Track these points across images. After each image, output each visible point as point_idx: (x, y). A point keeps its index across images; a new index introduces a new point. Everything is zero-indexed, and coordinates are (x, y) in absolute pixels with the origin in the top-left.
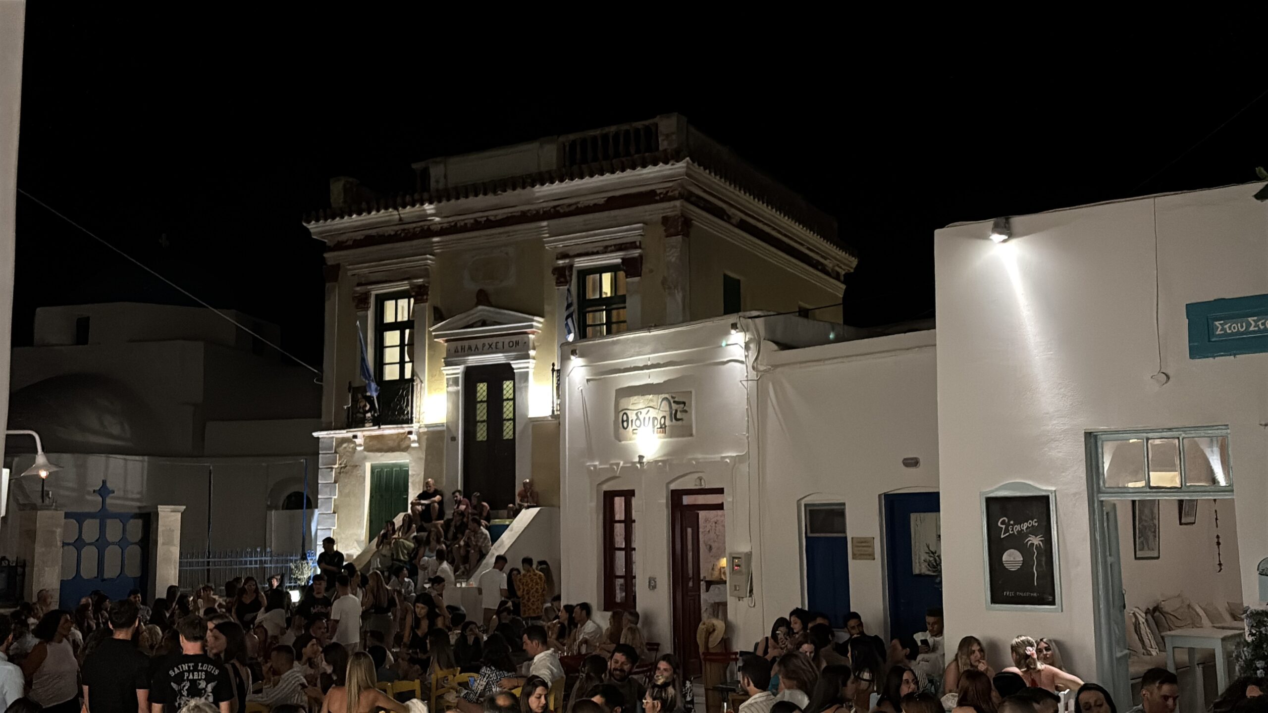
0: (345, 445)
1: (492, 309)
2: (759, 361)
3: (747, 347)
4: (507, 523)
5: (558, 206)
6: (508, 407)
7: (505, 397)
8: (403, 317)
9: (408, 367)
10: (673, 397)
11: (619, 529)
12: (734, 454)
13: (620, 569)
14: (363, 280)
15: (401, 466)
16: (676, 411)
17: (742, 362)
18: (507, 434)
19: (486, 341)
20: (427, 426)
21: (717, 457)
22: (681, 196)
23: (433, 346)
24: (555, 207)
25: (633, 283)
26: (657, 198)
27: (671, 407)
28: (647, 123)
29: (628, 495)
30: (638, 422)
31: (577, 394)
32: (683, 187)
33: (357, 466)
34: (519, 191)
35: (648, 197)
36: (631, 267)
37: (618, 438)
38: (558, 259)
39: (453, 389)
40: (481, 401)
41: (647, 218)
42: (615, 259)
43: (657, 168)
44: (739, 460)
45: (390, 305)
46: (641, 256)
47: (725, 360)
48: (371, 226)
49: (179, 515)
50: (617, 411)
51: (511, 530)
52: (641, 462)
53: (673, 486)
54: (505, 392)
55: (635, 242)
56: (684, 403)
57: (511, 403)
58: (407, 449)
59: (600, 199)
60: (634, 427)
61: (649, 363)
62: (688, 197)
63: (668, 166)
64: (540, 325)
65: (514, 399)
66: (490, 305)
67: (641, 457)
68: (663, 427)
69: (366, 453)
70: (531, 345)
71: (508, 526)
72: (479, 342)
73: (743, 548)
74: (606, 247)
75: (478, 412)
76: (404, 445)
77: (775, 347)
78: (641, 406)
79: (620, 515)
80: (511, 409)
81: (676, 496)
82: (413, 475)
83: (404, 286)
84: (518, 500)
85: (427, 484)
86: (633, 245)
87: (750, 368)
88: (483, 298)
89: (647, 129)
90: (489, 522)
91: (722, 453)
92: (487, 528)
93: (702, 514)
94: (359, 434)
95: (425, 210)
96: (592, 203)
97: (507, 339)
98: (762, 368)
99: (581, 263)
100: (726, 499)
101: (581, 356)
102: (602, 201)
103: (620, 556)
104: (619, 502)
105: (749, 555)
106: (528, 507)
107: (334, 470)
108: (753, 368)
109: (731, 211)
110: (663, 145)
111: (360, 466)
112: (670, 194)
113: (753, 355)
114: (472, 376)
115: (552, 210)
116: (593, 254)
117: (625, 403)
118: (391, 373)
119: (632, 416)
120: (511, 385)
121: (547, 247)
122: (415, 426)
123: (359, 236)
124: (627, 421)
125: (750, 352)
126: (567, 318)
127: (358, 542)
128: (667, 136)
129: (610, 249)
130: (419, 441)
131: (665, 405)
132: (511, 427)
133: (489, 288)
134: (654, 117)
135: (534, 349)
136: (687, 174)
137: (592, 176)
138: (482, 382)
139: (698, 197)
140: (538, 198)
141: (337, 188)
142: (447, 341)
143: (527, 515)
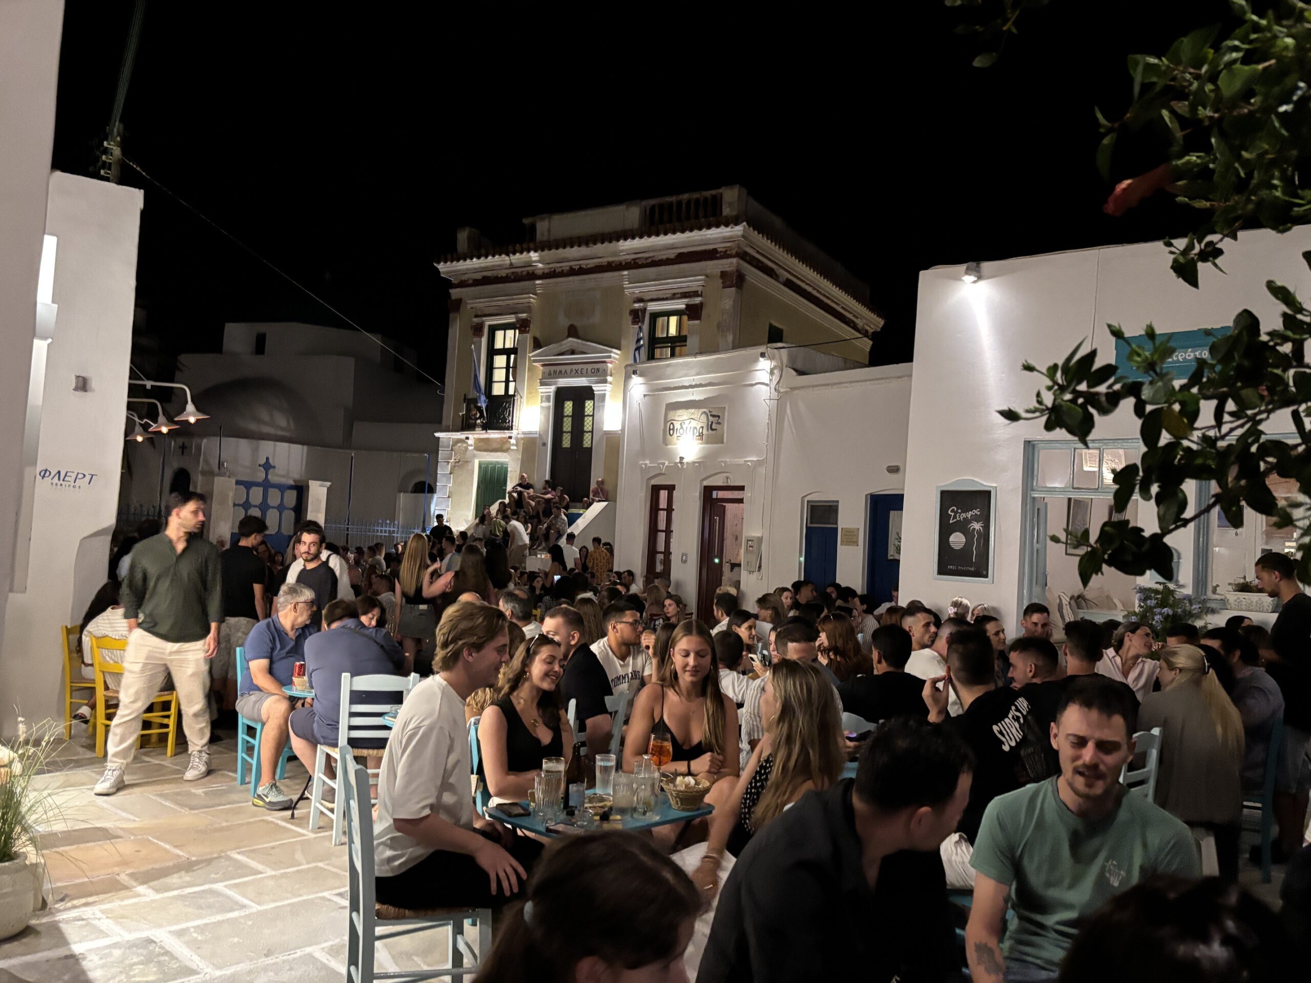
0: (459, 444)
1: (579, 341)
2: (780, 384)
3: (772, 373)
4: (581, 512)
5: (638, 258)
6: (588, 421)
7: (586, 414)
8: (509, 345)
9: (512, 385)
10: (710, 411)
11: (662, 515)
12: (755, 459)
13: (661, 547)
14: (479, 313)
15: (502, 464)
16: (712, 422)
17: (767, 385)
18: (587, 443)
19: (574, 367)
20: (524, 433)
21: (741, 461)
22: (737, 255)
23: (531, 369)
24: (634, 259)
25: (694, 325)
26: (718, 255)
27: (708, 419)
28: (713, 192)
29: (671, 488)
30: (681, 430)
31: (636, 406)
32: (739, 247)
33: (468, 462)
34: (606, 244)
35: (710, 255)
36: (693, 312)
37: (666, 442)
38: (635, 302)
39: (545, 404)
40: (567, 416)
41: (708, 271)
42: (680, 305)
43: (718, 230)
44: (759, 463)
45: (499, 334)
46: (701, 304)
47: (754, 382)
48: (486, 269)
49: (325, 490)
50: (666, 421)
51: (584, 518)
52: (681, 463)
53: (705, 483)
54: (586, 409)
55: (697, 291)
56: (719, 417)
57: (591, 418)
58: (507, 450)
59: (672, 254)
60: (678, 434)
61: (694, 383)
62: (743, 256)
63: (729, 229)
64: (617, 357)
65: (593, 416)
66: (578, 337)
67: (682, 458)
68: (701, 435)
69: (476, 452)
70: (609, 372)
71: (582, 514)
72: (568, 368)
73: (756, 533)
74: (674, 294)
75: (565, 424)
76: (506, 447)
77: (794, 373)
78: (685, 417)
79: (663, 504)
80: (591, 423)
81: (708, 491)
82: (511, 471)
83: (511, 319)
84: (591, 496)
85: (522, 477)
86: (695, 294)
87: (773, 390)
88: (573, 332)
89: (714, 197)
90: (567, 510)
91: (746, 457)
92: (565, 514)
93: (729, 506)
94: (471, 436)
95: (531, 257)
96: (664, 257)
97: (590, 367)
98: (782, 390)
99: (653, 307)
100: (746, 495)
101: (641, 375)
102: (673, 256)
103: (662, 537)
104: (663, 494)
105: (760, 540)
106: (599, 501)
107: (450, 464)
108: (775, 389)
109: (780, 272)
110: (726, 211)
111: (470, 462)
112: (728, 252)
113: (776, 378)
114: (561, 395)
115: (633, 262)
116: (663, 299)
117: (671, 415)
118: (498, 390)
119: (677, 425)
120: (592, 404)
121: (627, 292)
122: (514, 433)
123: (478, 276)
124: (673, 429)
125: (774, 377)
126: (636, 350)
127: (466, 521)
128: (730, 204)
129: (677, 296)
130: (517, 445)
131: (704, 418)
132: (590, 437)
133: (578, 324)
134: (720, 187)
135: (611, 376)
136: (743, 236)
137: (666, 234)
138: (569, 400)
139: (754, 258)
140: (622, 251)
141: (463, 236)
142: (543, 365)
143: (597, 507)
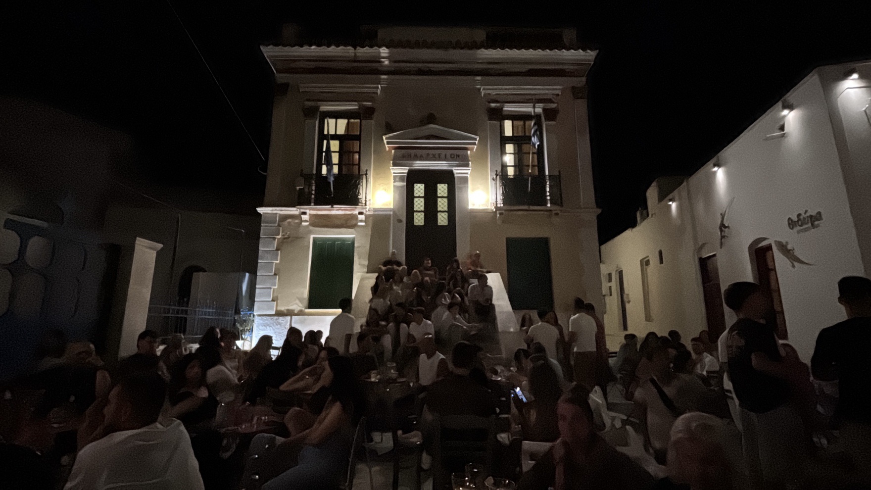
0: (289, 220)
1: (440, 127)
5: (489, 69)
6: (443, 202)
7: (439, 195)
8: (341, 131)
14: (316, 97)
15: (347, 240)
18: (442, 221)
19: (432, 151)
20: (375, 210)
22: (585, 76)
25: (550, 125)
26: (567, 74)
33: (301, 237)
36: (550, 115)
38: (491, 102)
39: (398, 184)
40: (419, 197)
42: (536, 108)
45: (331, 121)
46: (556, 109)
49: (154, 254)
54: (440, 192)
55: (551, 99)
57: (446, 199)
58: (354, 226)
65: (450, 197)
66: (439, 124)
69: (311, 228)
70: (470, 157)
72: (424, 153)
74: (529, 100)
75: (416, 204)
80: (446, 204)
88: (433, 119)
94: (308, 212)
96: (517, 69)
97: (449, 152)
99: (509, 108)
107: (276, 240)
111: (304, 238)
112: (575, 73)
115: (484, 70)
120: (448, 187)
121: (482, 92)
122: (362, 209)
132: (445, 217)
135: (470, 161)
138: (421, 182)
140: (477, 59)
142: (396, 148)
143: (495, 278)
